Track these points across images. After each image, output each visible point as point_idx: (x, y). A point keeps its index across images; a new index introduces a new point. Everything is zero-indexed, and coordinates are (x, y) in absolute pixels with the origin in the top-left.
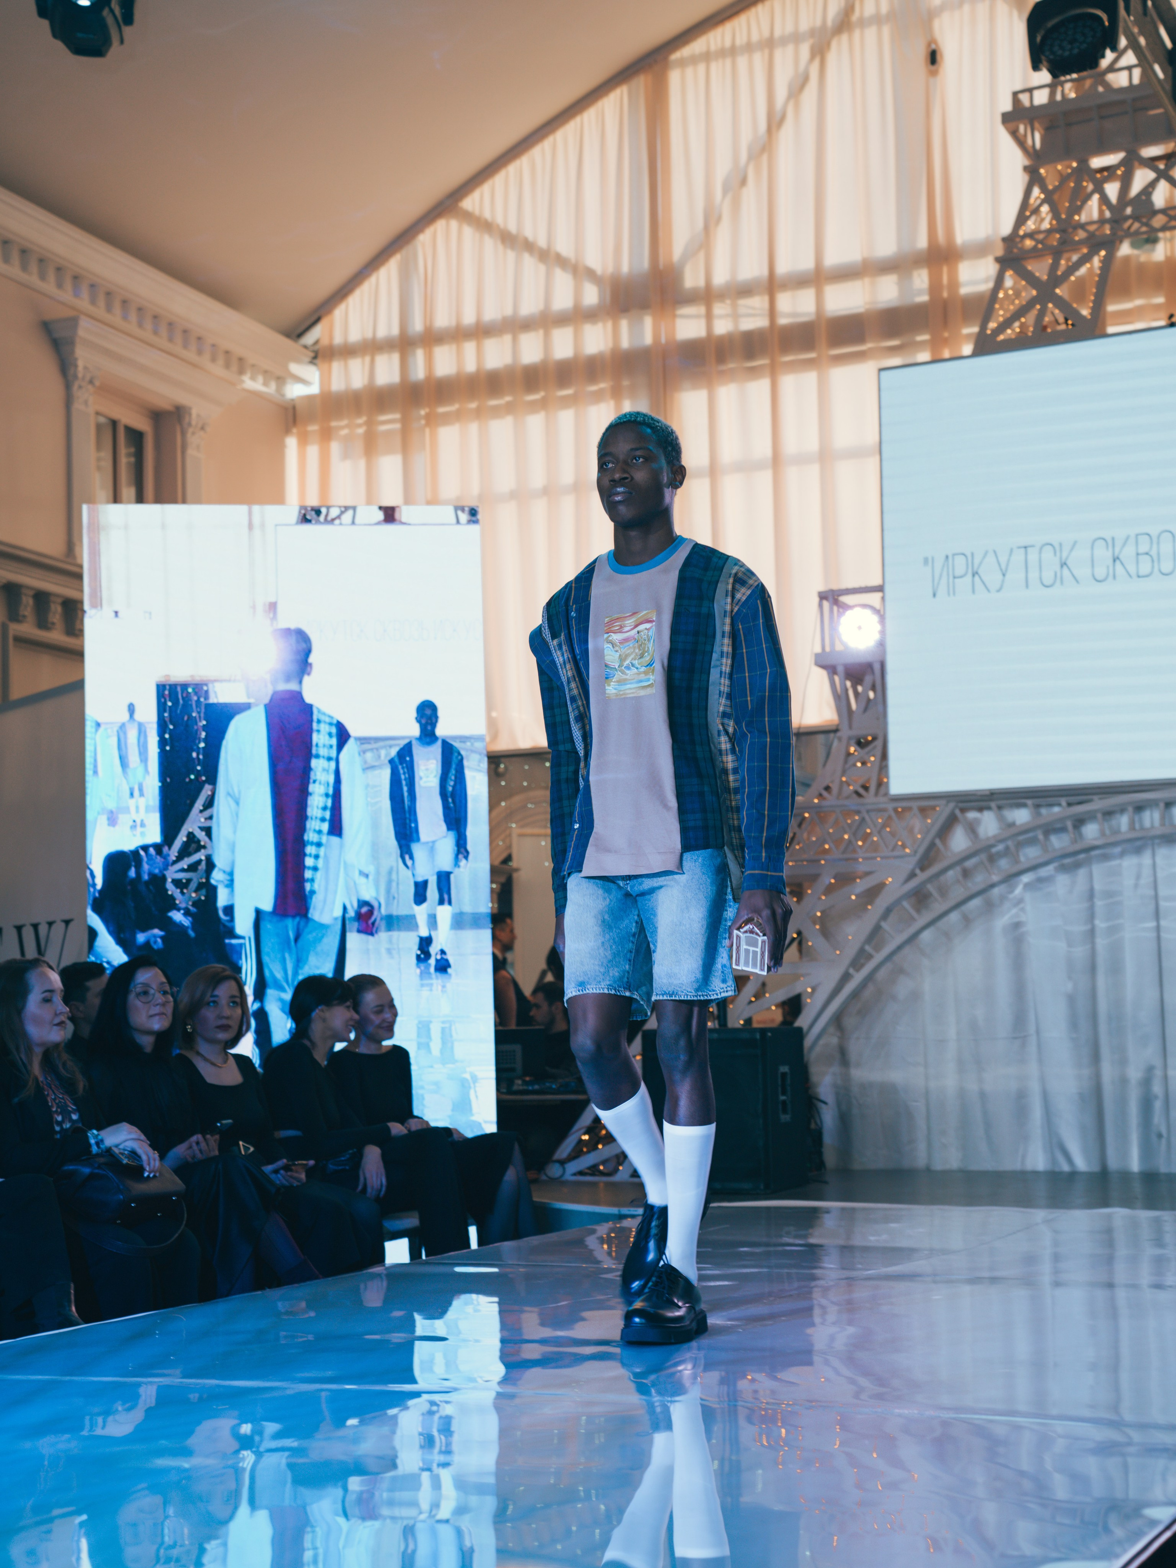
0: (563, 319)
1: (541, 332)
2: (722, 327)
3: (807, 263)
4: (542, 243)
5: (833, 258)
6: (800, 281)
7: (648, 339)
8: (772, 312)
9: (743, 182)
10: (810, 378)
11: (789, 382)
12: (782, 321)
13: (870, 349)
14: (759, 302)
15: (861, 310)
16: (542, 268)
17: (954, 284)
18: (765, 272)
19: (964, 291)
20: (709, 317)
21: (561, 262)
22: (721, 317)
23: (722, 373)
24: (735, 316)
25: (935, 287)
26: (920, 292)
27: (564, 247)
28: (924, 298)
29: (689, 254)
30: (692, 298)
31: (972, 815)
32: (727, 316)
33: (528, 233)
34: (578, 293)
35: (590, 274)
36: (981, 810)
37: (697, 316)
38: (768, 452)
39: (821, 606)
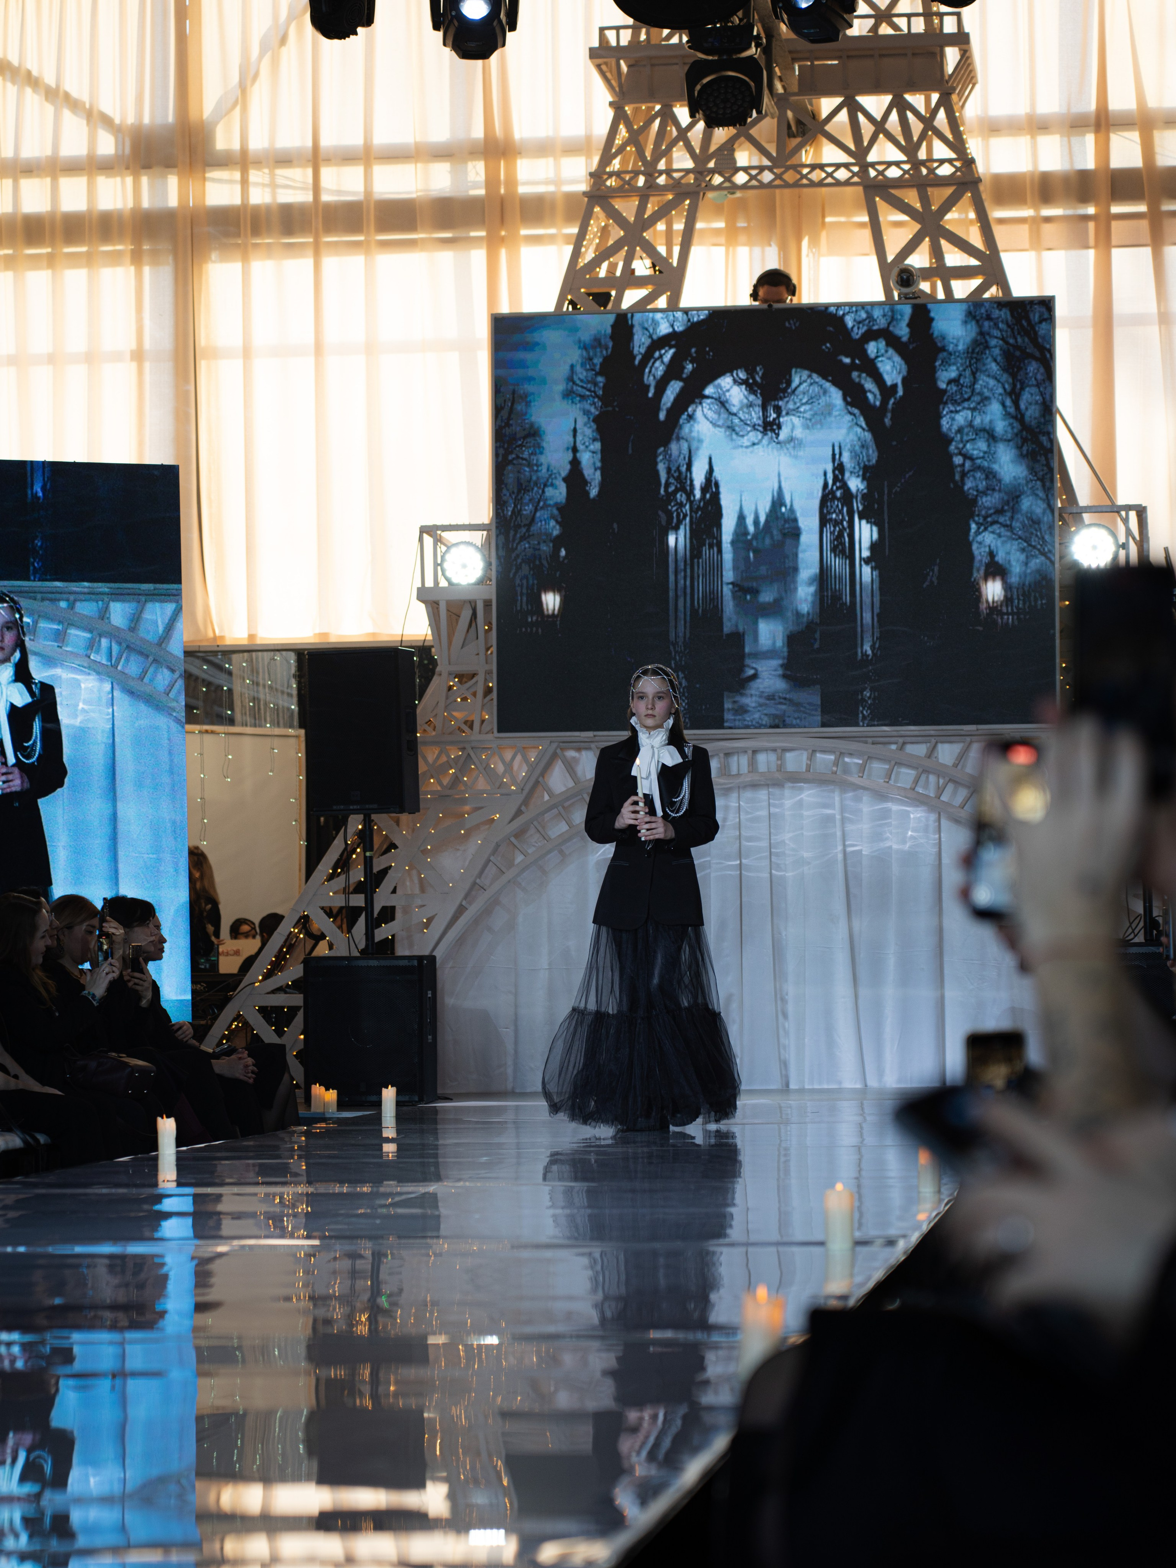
0: (73, 168)
1: (48, 180)
2: (259, 197)
3: (355, 139)
4: (50, 79)
5: (382, 138)
6: (347, 157)
7: (173, 202)
8: (316, 188)
9: (283, 41)
10: (356, 262)
11: (331, 263)
12: (325, 198)
13: (422, 239)
14: (302, 175)
15: (414, 196)
16: (50, 109)
17: (512, 182)
18: (309, 143)
19: (522, 190)
20: (244, 182)
21: (73, 104)
22: (256, 184)
23: (256, 245)
24: (273, 186)
25: (491, 182)
26: (475, 186)
27: (75, 87)
28: (482, 192)
29: (222, 111)
30: (225, 161)
31: (571, 754)
32: (264, 185)
33: (32, 65)
34: (92, 141)
35: (107, 121)
36: (579, 750)
37: (231, 182)
38: (311, 339)
39: (421, 540)
